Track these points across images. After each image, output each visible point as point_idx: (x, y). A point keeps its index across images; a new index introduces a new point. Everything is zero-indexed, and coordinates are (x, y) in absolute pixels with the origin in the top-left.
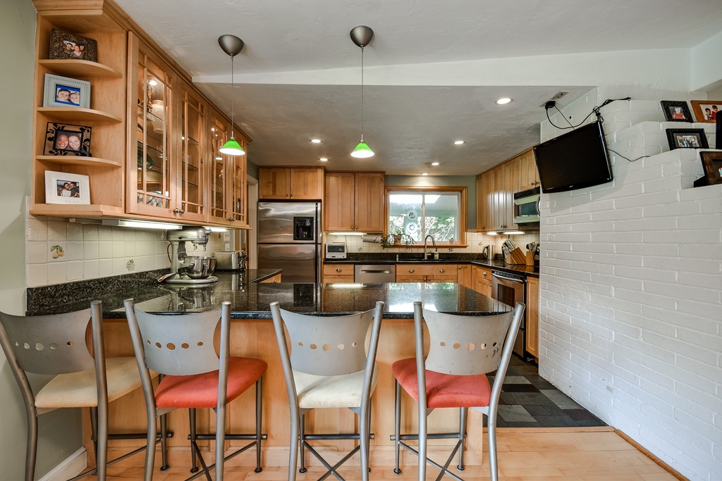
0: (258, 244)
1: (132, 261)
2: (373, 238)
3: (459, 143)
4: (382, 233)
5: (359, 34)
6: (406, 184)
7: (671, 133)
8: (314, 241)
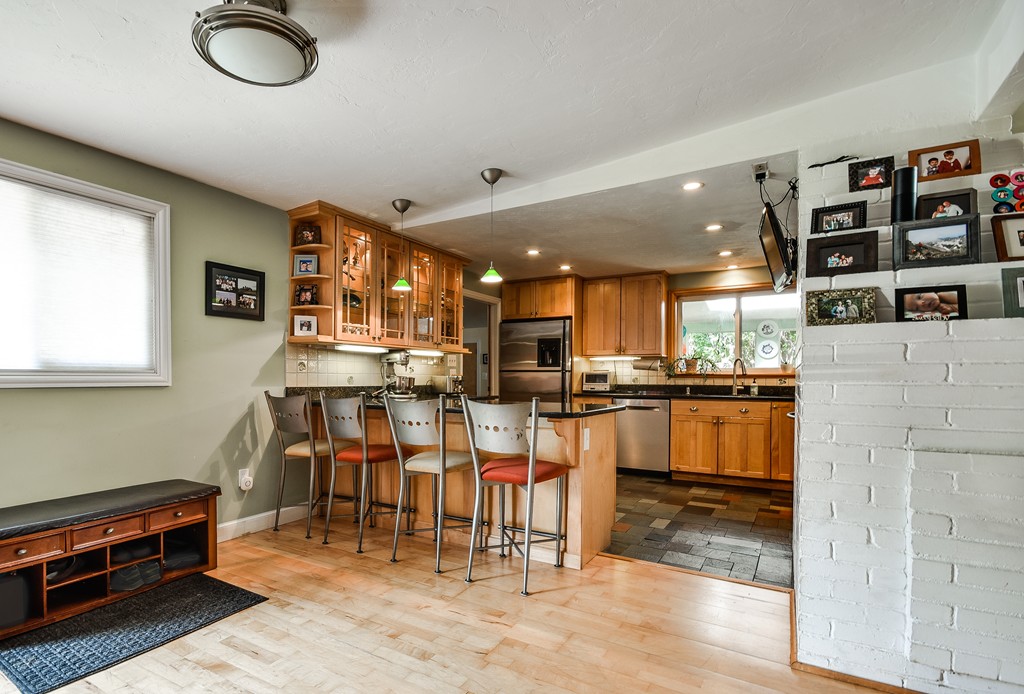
0: (500, 371)
1: (351, 378)
2: (648, 364)
3: (714, 228)
5: (487, 175)
8: (560, 368)
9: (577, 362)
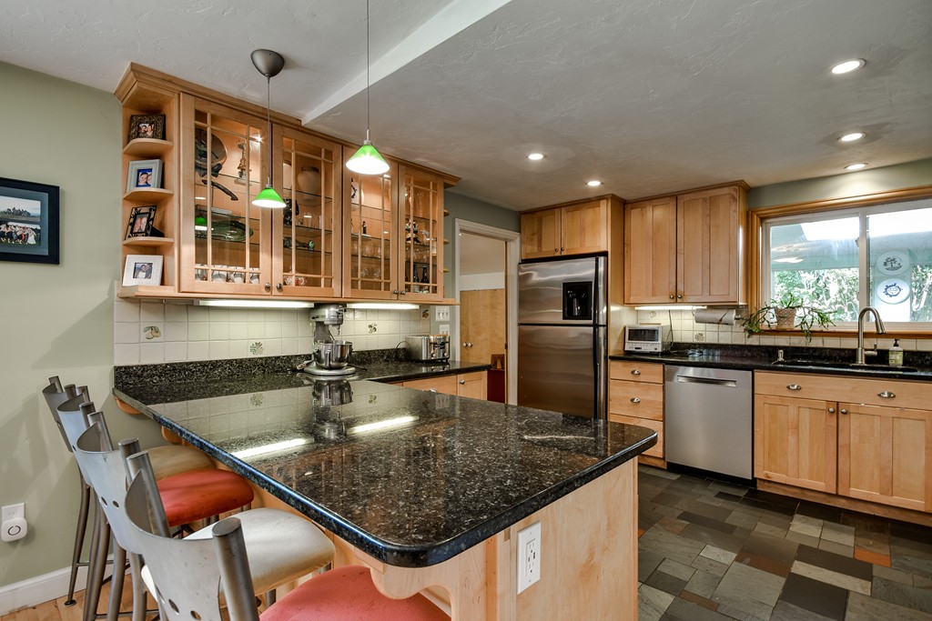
0: (520, 324)
1: (258, 345)
2: (718, 315)
8: (591, 322)
9: (615, 312)
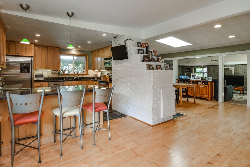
2: (55, 72)
3: (89, 42)
4: (58, 70)
6: (67, 52)
7: (138, 50)
8: (30, 73)
9: (35, 71)
